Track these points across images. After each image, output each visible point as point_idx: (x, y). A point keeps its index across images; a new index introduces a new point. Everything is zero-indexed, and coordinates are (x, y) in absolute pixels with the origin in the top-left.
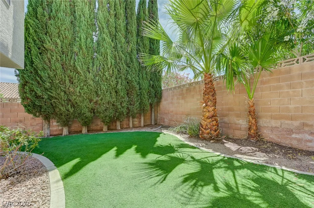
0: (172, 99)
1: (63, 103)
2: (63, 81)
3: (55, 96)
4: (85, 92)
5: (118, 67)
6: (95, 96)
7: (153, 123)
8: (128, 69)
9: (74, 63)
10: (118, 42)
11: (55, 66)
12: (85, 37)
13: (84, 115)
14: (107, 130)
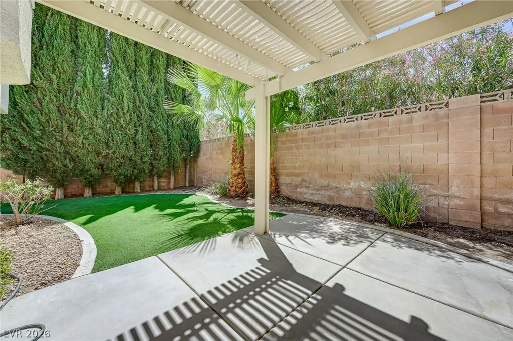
0: (211, 154)
1: (59, 157)
2: (59, 127)
3: (47, 147)
4: (90, 143)
5: (138, 112)
6: (104, 148)
7: (187, 184)
8: (152, 115)
9: (76, 106)
10: (138, 80)
11: (48, 109)
12: (92, 72)
13: (89, 173)
14: (121, 193)
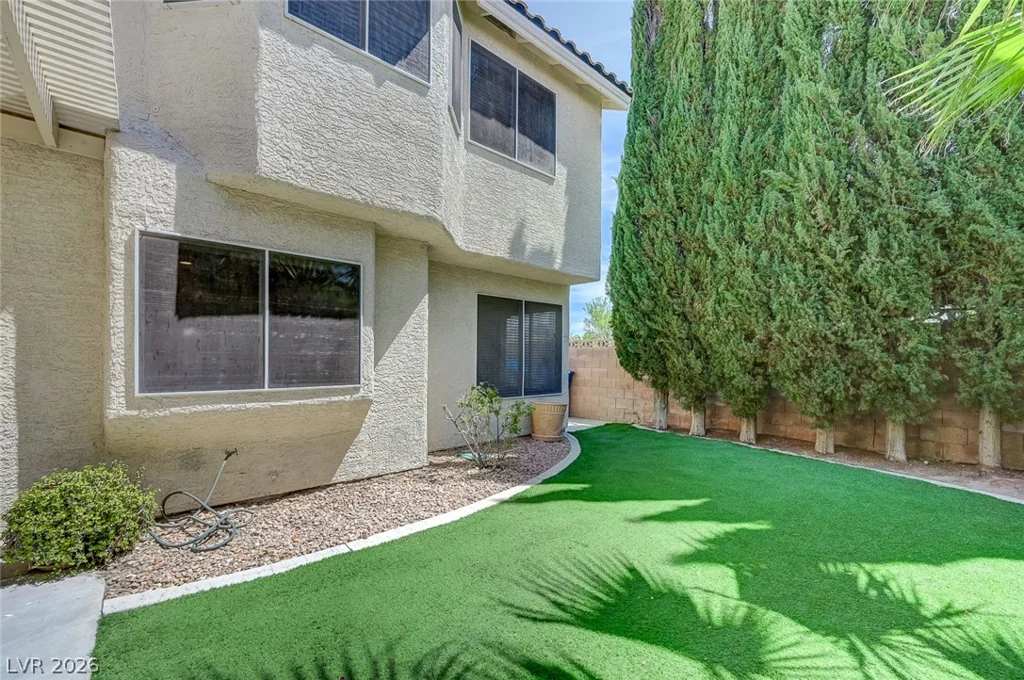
2: (678, 285)
4: (730, 309)
6: (761, 320)
13: (734, 383)
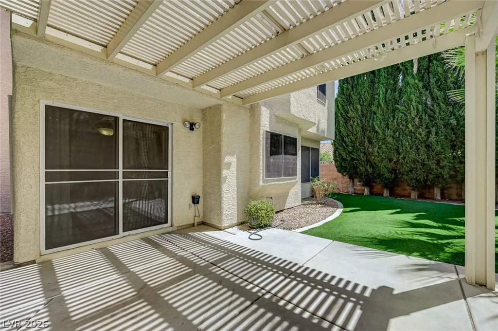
1: (363, 164)
2: (363, 142)
3: (356, 157)
4: (384, 151)
6: (395, 155)
13: (384, 176)
14: (417, 198)
